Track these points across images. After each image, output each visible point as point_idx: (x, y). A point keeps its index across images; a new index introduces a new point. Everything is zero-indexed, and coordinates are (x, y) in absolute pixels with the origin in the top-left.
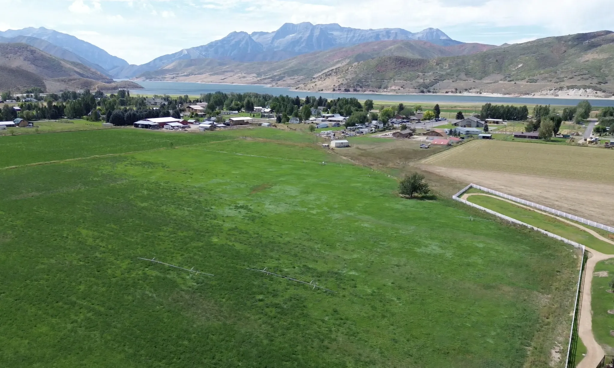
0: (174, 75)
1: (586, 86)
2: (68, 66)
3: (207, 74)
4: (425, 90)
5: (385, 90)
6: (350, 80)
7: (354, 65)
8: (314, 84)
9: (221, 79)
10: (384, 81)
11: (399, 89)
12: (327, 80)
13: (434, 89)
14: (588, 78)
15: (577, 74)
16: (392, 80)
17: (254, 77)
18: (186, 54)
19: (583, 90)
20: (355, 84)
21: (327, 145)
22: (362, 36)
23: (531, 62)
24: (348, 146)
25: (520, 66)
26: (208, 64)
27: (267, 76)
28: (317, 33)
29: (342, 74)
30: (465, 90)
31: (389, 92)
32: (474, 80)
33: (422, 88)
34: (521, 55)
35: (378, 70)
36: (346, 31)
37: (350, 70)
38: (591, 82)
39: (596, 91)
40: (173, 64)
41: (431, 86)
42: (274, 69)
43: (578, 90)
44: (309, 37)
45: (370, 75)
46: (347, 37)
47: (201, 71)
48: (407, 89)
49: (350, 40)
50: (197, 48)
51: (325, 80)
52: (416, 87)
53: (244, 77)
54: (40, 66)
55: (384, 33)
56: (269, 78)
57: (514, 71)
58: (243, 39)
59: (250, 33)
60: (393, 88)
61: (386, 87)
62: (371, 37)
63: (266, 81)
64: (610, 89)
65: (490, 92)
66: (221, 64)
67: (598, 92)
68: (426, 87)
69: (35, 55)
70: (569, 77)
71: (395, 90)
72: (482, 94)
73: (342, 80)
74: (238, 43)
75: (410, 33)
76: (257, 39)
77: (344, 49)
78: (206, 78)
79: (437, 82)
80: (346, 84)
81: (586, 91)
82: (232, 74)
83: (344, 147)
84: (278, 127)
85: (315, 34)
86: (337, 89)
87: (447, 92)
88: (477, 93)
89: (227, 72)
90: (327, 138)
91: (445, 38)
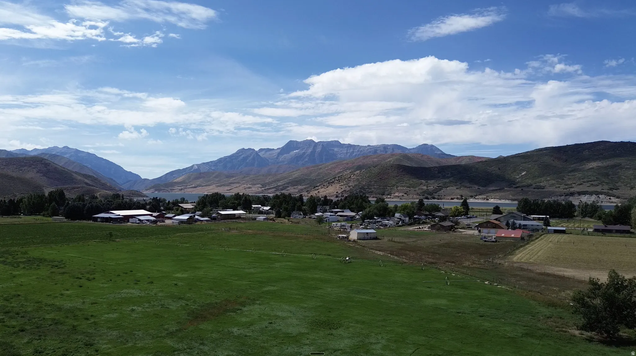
0: (182, 187)
1: (598, 192)
2: (79, 178)
3: (214, 185)
4: (429, 197)
5: (389, 196)
6: (353, 187)
7: (356, 173)
8: (317, 191)
9: (227, 190)
10: (387, 188)
11: (403, 196)
12: (330, 187)
13: (439, 196)
14: (598, 184)
15: (585, 180)
16: (395, 186)
17: (259, 187)
18: (197, 169)
19: (595, 196)
20: (358, 191)
21: (345, 236)
22: (361, 151)
23: (534, 170)
24: (376, 238)
25: (523, 174)
26: (216, 177)
27: (271, 186)
28: (319, 149)
29: (344, 181)
30: (471, 196)
31: (393, 198)
32: (479, 187)
33: (426, 195)
34: (522, 163)
35: (380, 177)
36: (345, 147)
37: (353, 178)
38: (602, 188)
39: (609, 197)
40: (183, 177)
41: (435, 193)
42: (278, 180)
43: (591, 195)
44: (312, 152)
45: (373, 183)
46: (347, 152)
47: (209, 183)
48: (411, 196)
49: (350, 155)
50: (207, 163)
51: (327, 187)
52: (419, 194)
53: (249, 188)
54: (51, 178)
55: (382, 149)
56: (274, 188)
57: (518, 179)
58: (251, 155)
59: (257, 149)
60: (397, 194)
61: (390, 194)
62: (370, 152)
63: (270, 191)
64: (624, 195)
65: (497, 199)
66: (228, 177)
67: (611, 198)
68: (431, 194)
69: (48, 167)
70: (577, 184)
71: (399, 197)
72: (489, 200)
73: (345, 187)
74: (245, 159)
75: (406, 148)
76: (263, 154)
77: (345, 162)
78: (213, 189)
79: (441, 189)
80: (348, 191)
81: (598, 197)
82: (238, 185)
83: (370, 239)
84: (277, 221)
85: (317, 150)
86: (340, 195)
87: (452, 199)
88: (484, 199)
89: (234, 183)
90: (342, 230)
91: (439, 152)
